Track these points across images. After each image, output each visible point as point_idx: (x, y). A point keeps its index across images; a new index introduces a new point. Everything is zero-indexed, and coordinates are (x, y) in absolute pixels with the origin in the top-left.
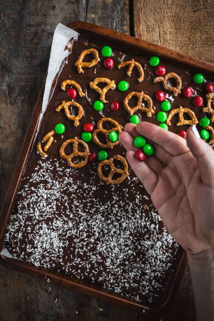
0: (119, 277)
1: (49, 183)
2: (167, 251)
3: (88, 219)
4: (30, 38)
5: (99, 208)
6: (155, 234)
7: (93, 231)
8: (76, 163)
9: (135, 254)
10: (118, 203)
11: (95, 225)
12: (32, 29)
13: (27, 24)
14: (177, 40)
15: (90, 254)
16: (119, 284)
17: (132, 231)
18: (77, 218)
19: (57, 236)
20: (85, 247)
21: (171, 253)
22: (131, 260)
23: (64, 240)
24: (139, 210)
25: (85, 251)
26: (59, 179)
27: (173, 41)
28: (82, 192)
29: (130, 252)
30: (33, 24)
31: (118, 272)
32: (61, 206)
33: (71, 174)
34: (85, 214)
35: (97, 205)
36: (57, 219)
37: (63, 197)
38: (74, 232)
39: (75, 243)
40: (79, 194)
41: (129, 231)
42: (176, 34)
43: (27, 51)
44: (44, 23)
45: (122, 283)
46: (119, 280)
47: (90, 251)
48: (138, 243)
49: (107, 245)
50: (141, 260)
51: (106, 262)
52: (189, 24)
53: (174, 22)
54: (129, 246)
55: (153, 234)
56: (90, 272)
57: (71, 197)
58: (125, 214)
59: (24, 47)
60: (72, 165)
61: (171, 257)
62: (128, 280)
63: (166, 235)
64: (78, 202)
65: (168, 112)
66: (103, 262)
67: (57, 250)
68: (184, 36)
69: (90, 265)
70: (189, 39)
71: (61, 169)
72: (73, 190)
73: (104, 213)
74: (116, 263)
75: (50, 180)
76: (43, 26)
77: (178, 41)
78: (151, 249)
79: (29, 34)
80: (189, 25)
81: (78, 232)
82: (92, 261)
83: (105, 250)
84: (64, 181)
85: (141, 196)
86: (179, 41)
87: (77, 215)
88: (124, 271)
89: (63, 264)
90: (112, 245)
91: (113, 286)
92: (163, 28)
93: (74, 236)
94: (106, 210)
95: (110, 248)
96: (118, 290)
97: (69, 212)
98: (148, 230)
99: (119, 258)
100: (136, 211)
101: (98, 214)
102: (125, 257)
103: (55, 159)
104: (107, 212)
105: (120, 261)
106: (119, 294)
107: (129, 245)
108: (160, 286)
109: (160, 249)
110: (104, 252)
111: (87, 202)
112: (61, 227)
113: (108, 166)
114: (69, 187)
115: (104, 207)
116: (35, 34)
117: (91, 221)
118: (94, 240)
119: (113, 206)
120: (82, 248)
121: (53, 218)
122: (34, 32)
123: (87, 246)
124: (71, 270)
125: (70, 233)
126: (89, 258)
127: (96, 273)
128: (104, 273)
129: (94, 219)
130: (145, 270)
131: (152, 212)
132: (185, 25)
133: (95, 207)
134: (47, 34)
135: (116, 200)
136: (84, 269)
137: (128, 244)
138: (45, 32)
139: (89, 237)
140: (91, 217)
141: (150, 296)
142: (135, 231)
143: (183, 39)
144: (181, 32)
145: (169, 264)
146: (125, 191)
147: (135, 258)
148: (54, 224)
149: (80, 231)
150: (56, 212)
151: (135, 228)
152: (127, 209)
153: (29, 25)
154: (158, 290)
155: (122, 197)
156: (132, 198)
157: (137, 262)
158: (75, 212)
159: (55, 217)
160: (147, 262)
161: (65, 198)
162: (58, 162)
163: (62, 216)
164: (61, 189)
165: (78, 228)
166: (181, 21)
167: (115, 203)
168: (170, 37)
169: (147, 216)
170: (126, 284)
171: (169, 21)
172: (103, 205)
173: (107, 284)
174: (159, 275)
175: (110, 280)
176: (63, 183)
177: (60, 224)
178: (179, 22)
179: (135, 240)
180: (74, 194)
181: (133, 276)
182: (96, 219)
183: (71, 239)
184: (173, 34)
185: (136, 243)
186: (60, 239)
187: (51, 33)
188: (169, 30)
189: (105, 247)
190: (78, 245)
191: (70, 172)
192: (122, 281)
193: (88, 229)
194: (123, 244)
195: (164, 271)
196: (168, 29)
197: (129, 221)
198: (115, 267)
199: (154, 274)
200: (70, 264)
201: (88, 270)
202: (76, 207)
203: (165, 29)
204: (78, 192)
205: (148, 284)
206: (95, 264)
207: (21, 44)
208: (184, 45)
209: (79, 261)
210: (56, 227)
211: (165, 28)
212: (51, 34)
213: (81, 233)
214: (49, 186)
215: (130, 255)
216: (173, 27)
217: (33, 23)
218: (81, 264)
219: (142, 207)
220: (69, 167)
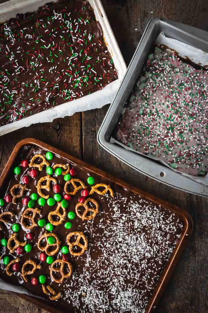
0: (161, 247)
1: (81, 294)
2: (145, 209)
3: (113, 266)
5: (105, 257)
6: (130, 217)
7: (122, 264)
8: (69, 271)
9: (144, 233)
10: (104, 242)
11: (118, 262)
15: (140, 267)
16: (166, 249)
17: (126, 233)
18: (111, 275)
19: (123, 293)
20: (134, 271)
21: (146, 206)
22: (148, 237)
23: (127, 287)
24: (111, 226)
25: (137, 272)
26: (80, 285)
28: (92, 269)
29: (142, 237)
31: (157, 248)
32: (100, 286)
33: (77, 275)
34: (108, 268)
35: (103, 258)
36: (110, 290)
37: (94, 284)
38: (122, 279)
39: (131, 278)
40: (93, 271)
41: (126, 236)
45: (165, 246)
46: (163, 248)
47: (138, 268)
48: (135, 230)
49: (135, 255)
50: (149, 229)
51: (148, 257)
54: (138, 237)
55: (130, 218)
56: (154, 270)
57: (95, 277)
58: (112, 238)
60: (69, 274)
61: (149, 206)
62: (164, 241)
63: (132, 208)
64: (99, 272)
65: (39, 197)
66: (147, 259)
67: (134, 293)
69: (149, 269)
71: (72, 283)
72: (89, 276)
73: (109, 254)
74: (150, 249)
75: (79, 293)
78: (141, 221)
81: (122, 275)
82: (146, 267)
83: (138, 256)
84: (81, 282)
85: (100, 223)
87: (108, 275)
88: (157, 243)
89: (146, 290)
90: (136, 251)
91: (167, 253)
93: (125, 279)
94: (107, 252)
95: (137, 252)
96: (171, 250)
97: (106, 280)
98: (127, 221)
99: (146, 246)
100: (111, 229)
101: (110, 259)
102: (146, 242)
103: (64, 286)
104: (109, 252)
105: (148, 246)
106: (174, 250)
107: (136, 236)
108: (171, 216)
109: (142, 214)
110: (140, 257)
111: (100, 266)
112: (117, 288)
113: (74, 247)
114: (86, 278)
115: (104, 254)
117: (115, 265)
118: (129, 264)
119: (105, 247)
120: (135, 274)
121: (109, 293)
123: (133, 270)
124: (151, 285)
125: (122, 282)
126: (143, 270)
127: (155, 265)
128: (156, 259)
129: (113, 262)
130: (157, 228)
131: (113, 217)
133: (104, 260)
135: (101, 243)
136: (151, 275)
137: (136, 238)
139: (126, 268)
140: (112, 264)
141: (178, 226)
142: (127, 231)
145: (155, 209)
146: (95, 236)
147: (147, 234)
148: (114, 294)
149: (122, 274)
150: (105, 291)
151: (124, 231)
152: (109, 235)
154: (174, 218)
155: (99, 239)
156: (101, 231)
157: (151, 233)
158: (106, 276)
159: (109, 292)
160: (151, 225)
161: (95, 282)
162: (66, 285)
163: (109, 286)
164: (87, 285)
165: (119, 275)
167: (103, 244)
169: (115, 221)
170: (167, 243)
172: (103, 254)
173: (165, 258)
174: (162, 216)
175: (162, 255)
176: (83, 283)
177: (114, 289)
179: (133, 232)
180: (92, 275)
181: (161, 237)
182: (113, 260)
183: (127, 281)
185: (135, 232)
186: (126, 290)
189: (136, 256)
190: (133, 276)
191: (75, 276)
192: (164, 246)
193: (120, 268)
194: (135, 241)
195: (160, 212)
197: (118, 235)
198: (152, 250)
199: (161, 220)
200: (146, 285)
201: (153, 271)
202: (102, 274)
204: (91, 272)
205: (169, 226)
206: (148, 265)
209: (145, 277)
210: (116, 292)
213: (123, 273)
214: (83, 294)
215: (144, 237)
218: (147, 276)
219: (108, 224)
220: (71, 276)
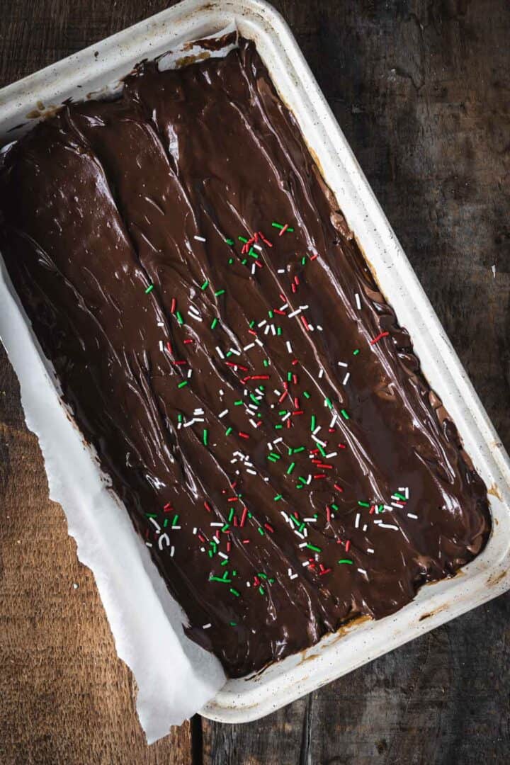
4: (438, 675)
12: (434, 696)
13: (446, 707)
14: (89, 671)
27: (97, 668)
30: (433, 708)
42: (91, 684)
43: (444, 643)
44: (404, 711)
52: (61, 708)
53: (96, 713)
59: (453, 652)
68: (71, 680)
70: (59, 673)
76: (407, 702)
77: (86, 667)
79: (441, 685)
80: (60, 705)
86: (83, 667)
92: (122, 699)
116: (427, 684)
122: (428, 690)
132: (69, 706)
134: (399, 684)
138: (401, 688)
143: (73, 672)
144: (80, 689)
153: (441, 705)
166: (80, 714)
168: (105, 676)
171: (109, 716)
178: (85, 714)
184: (98, 684)
187: (388, 687)
188: (107, 694)
196: (109, 697)
203: (117, 696)
207: (460, 659)
208: (71, 659)
211: (116, 699)
212: (389, 683)
216: (99, 701)
217: (431, 709)
